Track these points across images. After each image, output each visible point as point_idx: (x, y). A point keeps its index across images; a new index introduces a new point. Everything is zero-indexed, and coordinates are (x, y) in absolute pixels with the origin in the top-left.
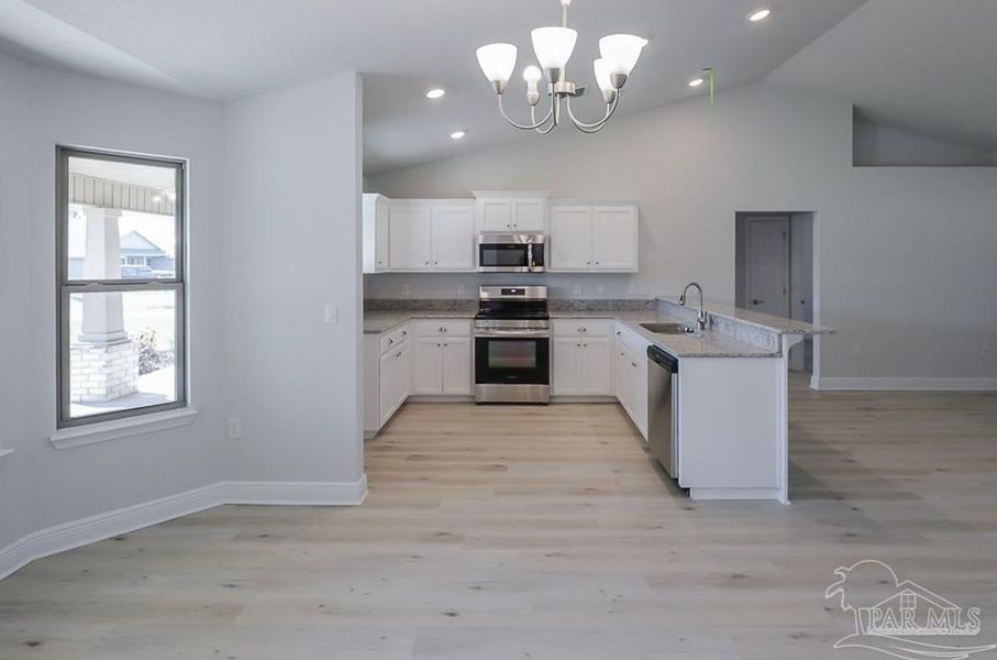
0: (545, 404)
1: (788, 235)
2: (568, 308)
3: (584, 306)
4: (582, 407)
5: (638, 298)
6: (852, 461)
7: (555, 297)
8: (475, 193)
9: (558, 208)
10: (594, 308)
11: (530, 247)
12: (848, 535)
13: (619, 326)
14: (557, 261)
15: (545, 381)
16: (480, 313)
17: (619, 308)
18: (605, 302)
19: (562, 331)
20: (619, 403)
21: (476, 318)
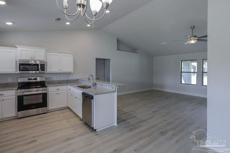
0: (46, 113)
1: (104, 64)
2: (53, 83)
3: (57, 82)
4: (58, 112)
5: (73, 79)
6: (123, 111)
7: (48, 80)
8: (16, 46)
9: (49, 54)
10: (60, 83)
11: (40, 65)
12: (130, 129)
13: (69, 87)
14: (49, 69)
15: (46, 106)
16: (19, 87)
17: (68, 82)
18: (64, 81)
19: (51, 90)
20: (69, 108)
21: (18, 89)
